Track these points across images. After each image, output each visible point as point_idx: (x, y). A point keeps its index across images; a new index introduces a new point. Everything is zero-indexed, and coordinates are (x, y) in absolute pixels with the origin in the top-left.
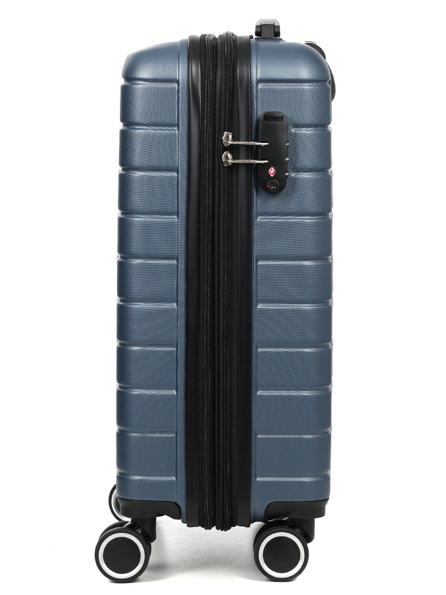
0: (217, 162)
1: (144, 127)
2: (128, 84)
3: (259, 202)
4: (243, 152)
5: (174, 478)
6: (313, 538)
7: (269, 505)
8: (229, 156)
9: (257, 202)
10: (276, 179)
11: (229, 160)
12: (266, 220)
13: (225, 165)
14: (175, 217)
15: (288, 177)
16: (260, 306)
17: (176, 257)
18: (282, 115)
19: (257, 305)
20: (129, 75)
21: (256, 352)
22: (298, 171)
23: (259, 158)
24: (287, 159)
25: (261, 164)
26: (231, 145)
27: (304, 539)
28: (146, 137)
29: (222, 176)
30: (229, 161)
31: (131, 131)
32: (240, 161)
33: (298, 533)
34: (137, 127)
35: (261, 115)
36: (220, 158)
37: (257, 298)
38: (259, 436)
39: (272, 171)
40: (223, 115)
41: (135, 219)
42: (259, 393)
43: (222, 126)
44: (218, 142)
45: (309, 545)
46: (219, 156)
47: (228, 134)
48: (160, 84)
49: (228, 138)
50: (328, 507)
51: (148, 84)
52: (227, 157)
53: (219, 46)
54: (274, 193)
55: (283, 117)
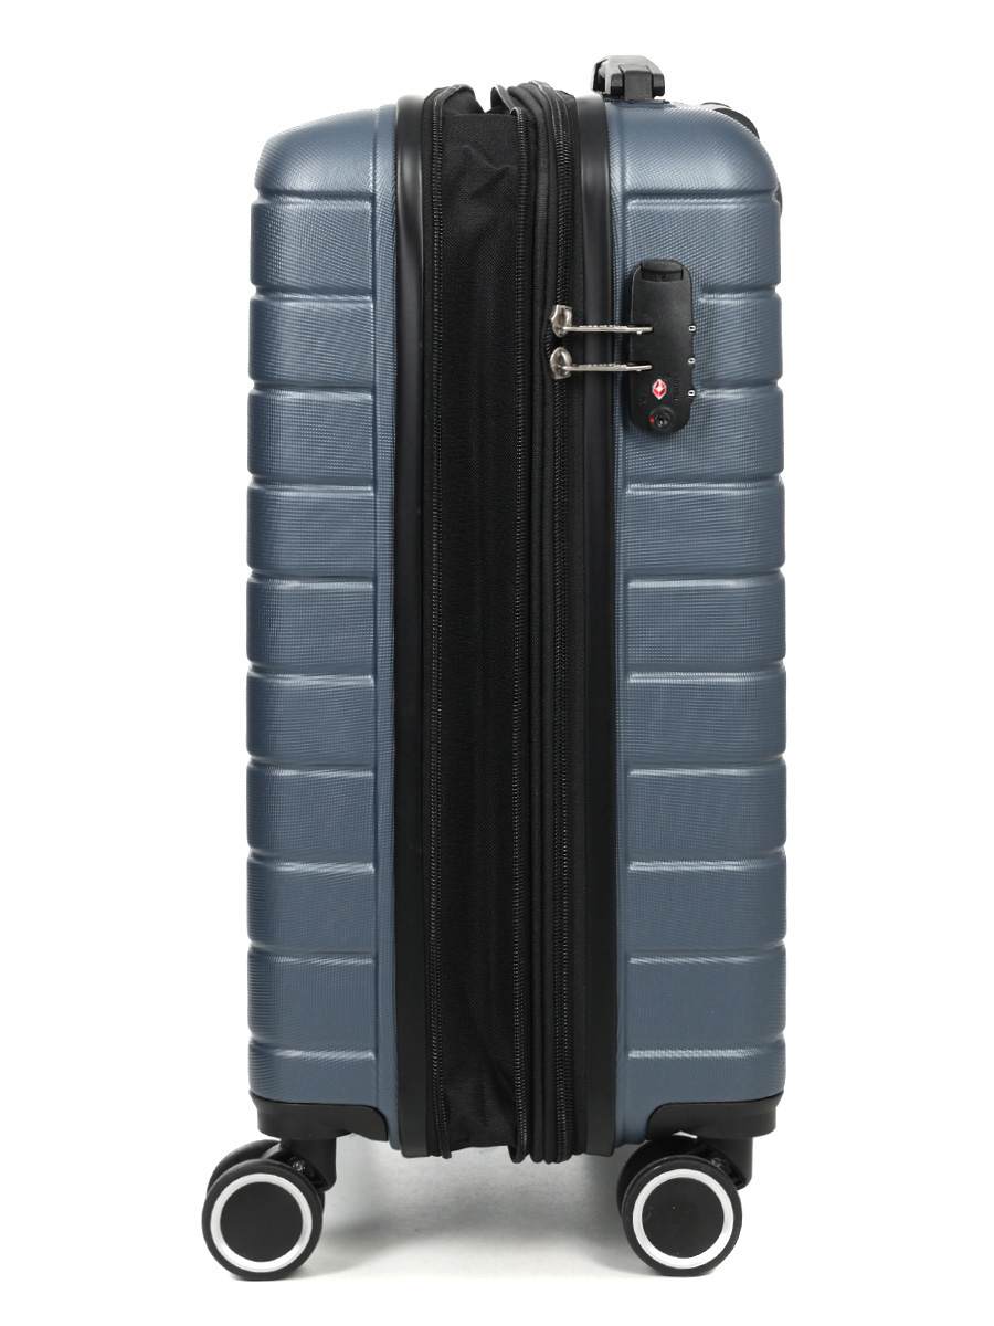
0: (537, 370)
1: (300, 296)
2: (265, 202)
3: (631, 454)
4: (592, 348)
5: (371, 1055)
6: (750, 1177)
7: (657, 1109)
8: (566, 357)
9: (624, 453)
10: (669, 404)
11: (564, 365)
12: (647, 493)
13: (558, 377)
14: (370, 488)
15: (692, 401)
16: (635, 679)
17: (372, 576)
18: (679, 268)
19: (626, 675)
20: (270, 183)
21: (626, 778)
22: (714, 384)
23: (631, 358)
24: (692, 361)
25: (634, 372)
26: (570, 333)
27: (731, 1182)
28: (306, 318)
29: (549, 400)
30: (565, 368)
31: (276, 304)
32: (589, 368)
33: (716, 1168)
34: (287, 296)
35: (635, 268)
36: (545, 362)
37: (625, 660)
38: (634, 961)
39: (659, 388)
40: (551, 269)
41: (282, 494)
42: (634, 867)
43: (550, 291)
44: (541, 329)
45: (742, 1193)
46: (543, 357)
47: (563, 310)
48: (334, 202)
49: (562, 318)
50: (782, 1111)
51: (307, 204)
52: (560, 359)
53: (541, 121)
54: (663, 435)
55: (682, 271)
